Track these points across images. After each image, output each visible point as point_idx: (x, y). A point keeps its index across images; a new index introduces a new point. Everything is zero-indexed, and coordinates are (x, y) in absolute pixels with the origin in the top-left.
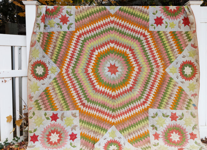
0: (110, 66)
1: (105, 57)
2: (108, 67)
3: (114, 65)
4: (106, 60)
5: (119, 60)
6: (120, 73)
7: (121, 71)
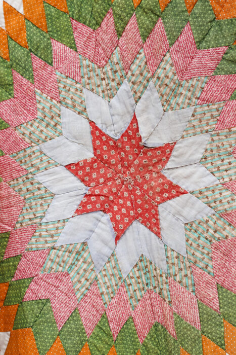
0: (89, 155)
1: (27, 71)
2: (73, 168)
3: (132, 133)
4: (43, 101)
5: (167, 69)
6: (200, 204)
7: (210, 180)
